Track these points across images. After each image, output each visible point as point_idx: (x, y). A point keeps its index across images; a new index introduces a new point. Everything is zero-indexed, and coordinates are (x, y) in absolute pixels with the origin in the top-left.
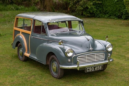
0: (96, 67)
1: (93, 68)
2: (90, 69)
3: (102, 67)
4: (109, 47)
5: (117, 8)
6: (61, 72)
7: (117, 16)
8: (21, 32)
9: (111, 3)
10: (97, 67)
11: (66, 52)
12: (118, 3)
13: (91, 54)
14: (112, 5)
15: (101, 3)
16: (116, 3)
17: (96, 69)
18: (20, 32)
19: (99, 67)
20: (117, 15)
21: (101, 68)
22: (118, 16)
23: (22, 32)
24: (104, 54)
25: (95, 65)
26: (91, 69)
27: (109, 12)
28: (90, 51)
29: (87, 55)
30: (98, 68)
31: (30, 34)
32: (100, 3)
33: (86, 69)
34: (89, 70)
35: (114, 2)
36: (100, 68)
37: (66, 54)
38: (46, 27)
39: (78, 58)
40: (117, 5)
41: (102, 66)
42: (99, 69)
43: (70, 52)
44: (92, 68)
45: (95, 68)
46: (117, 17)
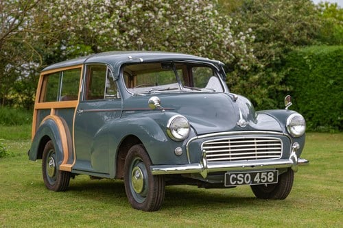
0: (256, 173)
1: (248, 177)
2: (241, 177)
3: (275, 177)
4: (295, 125)
5: (335, 103)
6: (155, 190)
7: (337, 125)
8: (52, 110)
9: (318, 90)
10: (260, 173)
11: (168, 126)
12: (337, 87)
13: (243, 138)
14: (322, 95)
15: (292, 89)
16: (333, 88)
17: (257, 179)
18: (50, 109)
19: (267, 176)
20: (336, 122)
21: (270, 179)
22: (339, 123)
23: (56, 109)
24: (280, 142)
25: (253, 166)
26: (242, 179)
27: (313, 115)
28: (238, 128)
29: (231, 140)
30: (264, 179)
31: (75, 108)
32: (288, 90)
33: (228, 176)
34: (237, 179)
35: (325, 85)
36: (269, 177)
37: (168, 131)
38: (119, 77)
39: (204, 145)
40: (335, 93)
41: (275, 173)
42: (267, 181)
43: (179, 128)
44: (244, 174)
45: (253, 175)
46: (337, 128)
